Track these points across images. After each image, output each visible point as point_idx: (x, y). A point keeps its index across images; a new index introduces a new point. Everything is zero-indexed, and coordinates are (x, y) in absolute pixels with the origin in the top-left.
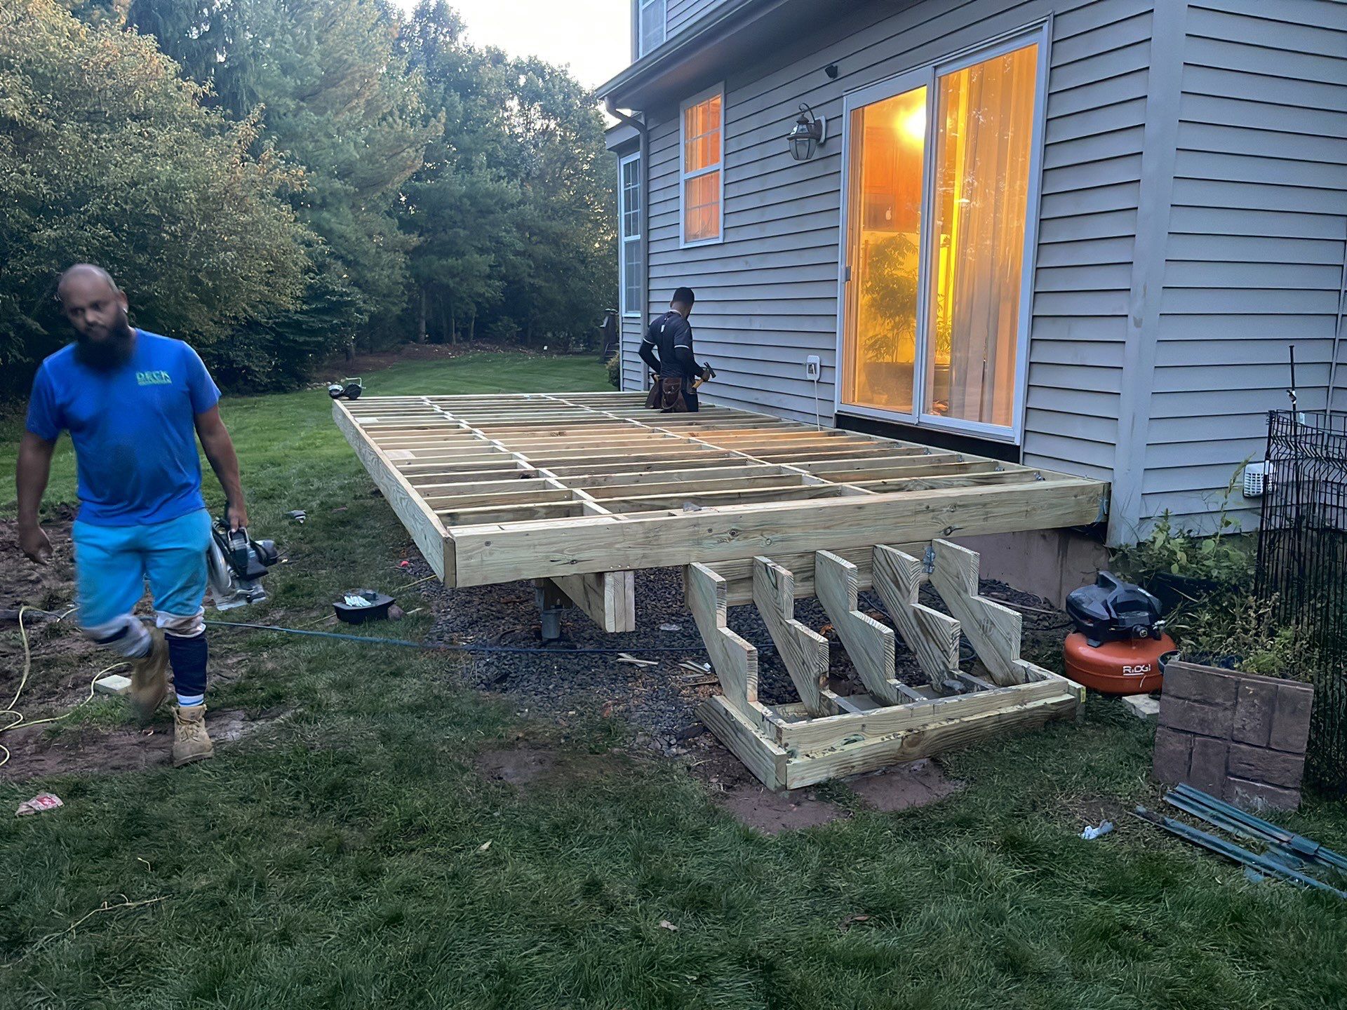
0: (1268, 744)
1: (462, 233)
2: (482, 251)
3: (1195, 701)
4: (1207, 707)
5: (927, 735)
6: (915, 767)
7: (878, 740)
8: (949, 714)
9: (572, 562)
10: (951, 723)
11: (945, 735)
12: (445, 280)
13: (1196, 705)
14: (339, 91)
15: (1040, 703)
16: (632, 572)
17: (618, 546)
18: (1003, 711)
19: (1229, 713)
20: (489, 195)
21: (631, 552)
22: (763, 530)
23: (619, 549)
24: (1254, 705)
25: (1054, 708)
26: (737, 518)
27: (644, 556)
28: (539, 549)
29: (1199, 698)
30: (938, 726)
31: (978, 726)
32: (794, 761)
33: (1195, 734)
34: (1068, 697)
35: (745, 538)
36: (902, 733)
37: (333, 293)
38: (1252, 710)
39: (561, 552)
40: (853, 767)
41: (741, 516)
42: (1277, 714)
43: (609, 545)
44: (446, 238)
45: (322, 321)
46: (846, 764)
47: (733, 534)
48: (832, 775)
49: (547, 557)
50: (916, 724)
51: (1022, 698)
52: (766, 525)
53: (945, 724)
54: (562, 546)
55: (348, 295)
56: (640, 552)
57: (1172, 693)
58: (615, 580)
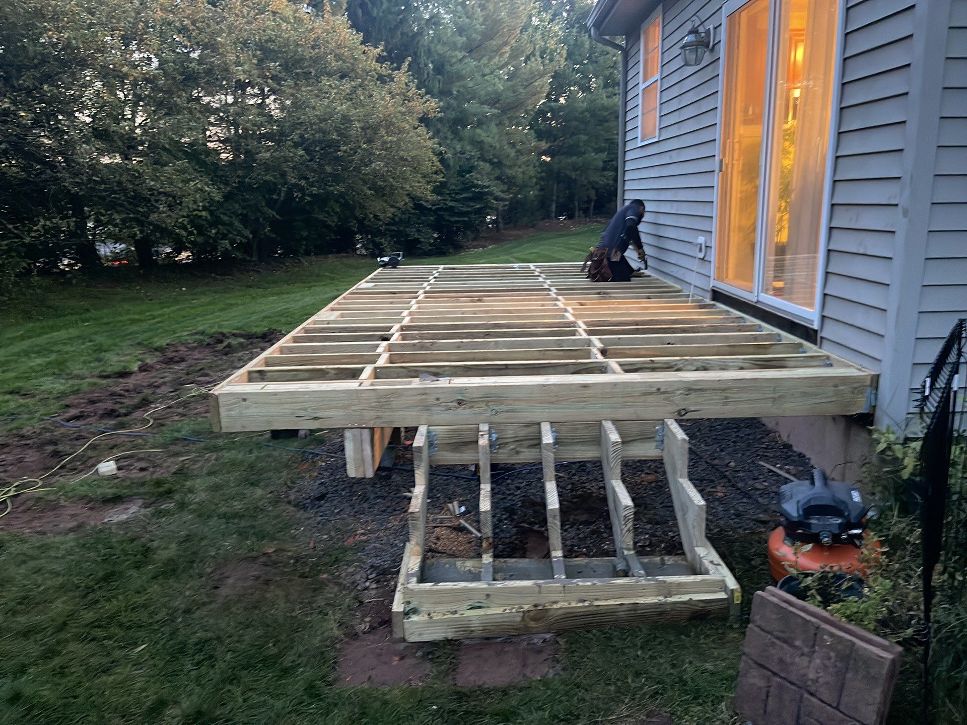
0: (838, 704)
1: (583, 137)
2: (599, 150)
3: (778, 638)
4: (785, 646)
5: (550, 613)
6: (535, 641)
7: (500, 611)
8: (583, 595)
9: (315, 418)
10: (580, 605)
11: (570, 616)
12: (568, 173)
13: (777, 642)
14: (494, 42)
15: (685, 598)
16: (367, 430)
17: (353, 408)
18: (641, 601)
19: (806, 659)
20: (605, 108)
21: (365, 413)
22: (488, 402)
23: (354, 411)
24: (830, 659)
25: (701, 604)
26: (462, 390)
27: (378, 417)
28: (287, 406)
29: (781, 635)
30: (566, 605)
31: (610, 611)
32: (415, 618)
33: (775, 674)
34: (722, 595)
35: (472, 407)
36: (526, 607)
37: (477, 186)
38: (826, 662)
39: (305, 409)
40: (472, 631)
41: (466, 388)
42: (849, 675)
43: (345, 407)
44: (571, 142)
45: (468, 206)
46: (466, 629)
47: (459, 403)
48: (450, 636)
49: (292, 414)
50: (544, 600)
51: (669, 590)
52: (490, 397)
53: (573, 604)
54: (306, 405)
55: (488, 187)
56: (373, 414)
57: (759, 623)
58: (354, 435)
